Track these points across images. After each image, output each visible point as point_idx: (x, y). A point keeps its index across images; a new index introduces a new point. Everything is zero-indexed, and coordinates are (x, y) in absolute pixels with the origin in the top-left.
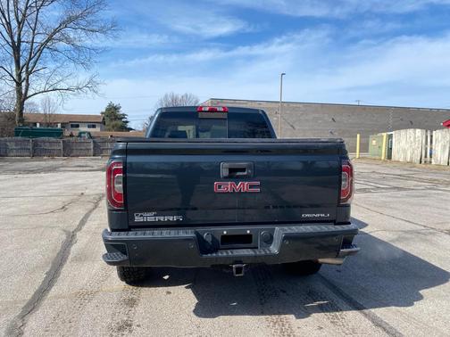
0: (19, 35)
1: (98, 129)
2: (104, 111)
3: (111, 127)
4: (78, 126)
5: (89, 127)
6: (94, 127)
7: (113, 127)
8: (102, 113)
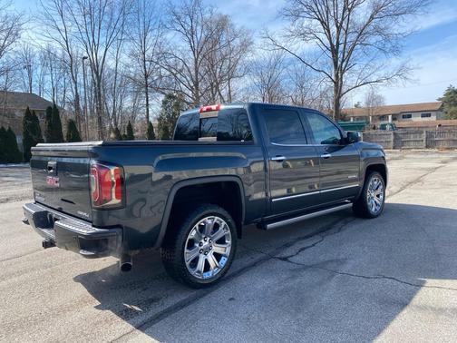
0: (338, 39)
1: (433, 118)
2: (442, 96)
3: (449, 115)
4: (410, 116)
5: (423, 116)
6: (429, 115)
7: (451, 114)
8: (440, 99)
